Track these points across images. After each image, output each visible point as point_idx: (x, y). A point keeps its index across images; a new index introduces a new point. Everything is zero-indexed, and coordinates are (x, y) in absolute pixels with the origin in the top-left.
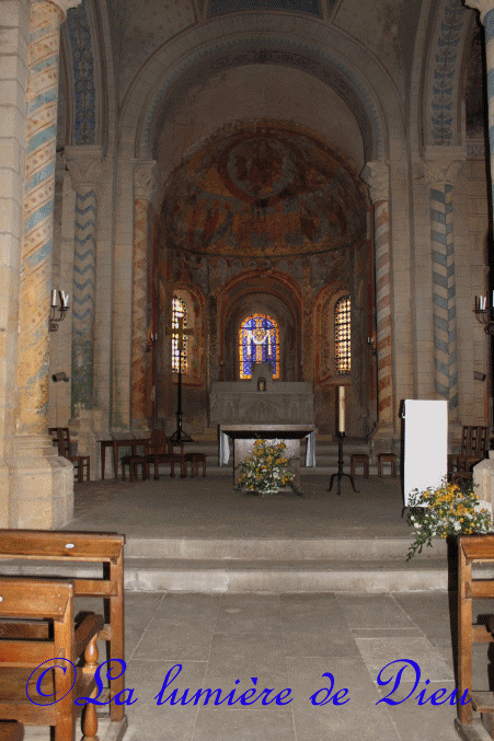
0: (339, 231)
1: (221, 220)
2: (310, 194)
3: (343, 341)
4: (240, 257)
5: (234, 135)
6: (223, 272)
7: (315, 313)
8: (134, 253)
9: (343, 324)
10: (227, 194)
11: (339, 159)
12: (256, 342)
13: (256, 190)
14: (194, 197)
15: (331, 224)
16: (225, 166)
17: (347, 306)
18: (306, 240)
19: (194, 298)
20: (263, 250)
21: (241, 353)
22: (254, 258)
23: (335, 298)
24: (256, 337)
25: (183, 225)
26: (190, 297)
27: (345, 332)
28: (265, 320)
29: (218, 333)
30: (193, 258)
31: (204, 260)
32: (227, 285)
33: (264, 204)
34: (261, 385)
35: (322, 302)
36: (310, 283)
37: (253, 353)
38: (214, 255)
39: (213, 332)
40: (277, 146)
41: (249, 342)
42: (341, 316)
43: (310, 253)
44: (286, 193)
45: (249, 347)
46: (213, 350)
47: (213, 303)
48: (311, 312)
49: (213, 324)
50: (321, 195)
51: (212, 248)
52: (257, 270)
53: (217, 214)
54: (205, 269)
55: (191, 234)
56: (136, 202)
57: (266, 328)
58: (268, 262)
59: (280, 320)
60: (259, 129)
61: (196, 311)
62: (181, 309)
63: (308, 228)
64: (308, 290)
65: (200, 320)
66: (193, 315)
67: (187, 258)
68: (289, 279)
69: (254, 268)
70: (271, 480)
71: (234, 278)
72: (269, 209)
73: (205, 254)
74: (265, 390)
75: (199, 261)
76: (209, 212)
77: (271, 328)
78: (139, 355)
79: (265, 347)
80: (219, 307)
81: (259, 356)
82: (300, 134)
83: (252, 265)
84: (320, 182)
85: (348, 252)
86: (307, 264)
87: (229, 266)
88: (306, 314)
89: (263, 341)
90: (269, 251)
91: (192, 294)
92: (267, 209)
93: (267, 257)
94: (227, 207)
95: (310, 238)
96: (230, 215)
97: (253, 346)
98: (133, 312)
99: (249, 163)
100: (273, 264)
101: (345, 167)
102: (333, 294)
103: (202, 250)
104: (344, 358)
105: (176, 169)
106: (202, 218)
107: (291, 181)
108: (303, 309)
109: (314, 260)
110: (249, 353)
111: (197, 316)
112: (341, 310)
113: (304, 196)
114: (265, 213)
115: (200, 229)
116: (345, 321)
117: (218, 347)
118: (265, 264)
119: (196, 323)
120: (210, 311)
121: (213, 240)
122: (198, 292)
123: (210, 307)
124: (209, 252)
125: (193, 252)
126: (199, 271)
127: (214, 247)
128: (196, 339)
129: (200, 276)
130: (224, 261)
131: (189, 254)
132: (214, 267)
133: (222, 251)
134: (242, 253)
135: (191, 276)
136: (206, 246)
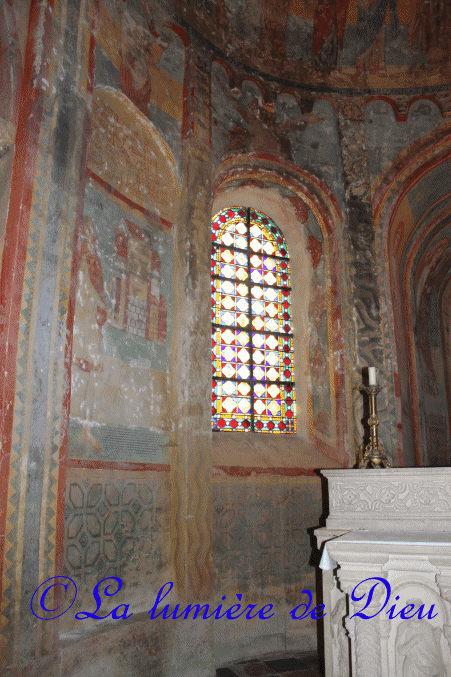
4: (428, 92)
6: (383, 135)
19: (304, 213)
26: (292, 210)
29: (386, 307)
30: (291, 101)
31: (322, 107)
32: (398, 167)
38: (350, 92)
47: (360, 216)
49: (364, 273)
51: (343, 74)
54: (328, 129)
61: (315, 247)
65: (324, 270)
66: (305, 258)
67: (269, 97)
71: (420, 147)
73: (324, 89)
75: (306, 106)
80: (381, 231)
87: (401, 118)
91: (295, 200)
103: (316, 79)
111: (315, 262)
115: (301, 22)
117: (388, 344)
119: (316, 282)
120: (354, 241)
121: (345, 53)
122: (311, 192)
123: (353, 228)
124: (337, 86)
125: (287, 85)
126: (310, 136)
127: (352, 71)
128: (319, 327)
129: (315, 146)
130: (384, 106)
131: (273, 85)
132: (357, 120)
133: (374, 81)
134: (434, 79)
135: (286, 146)
136: (327, 71)
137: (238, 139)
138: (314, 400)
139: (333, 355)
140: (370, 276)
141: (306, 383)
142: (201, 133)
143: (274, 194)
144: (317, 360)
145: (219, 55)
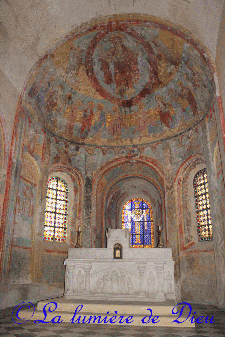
0: (191, 113)
1: (96, 118)
2: (164, 89)
3: (203, 210)
4: (112, 147)
5: (90, 30)
6: (98, 159)
7: (176, 187)
9: (202, 195)
10: (99, 97)
11: (181, 35)
12: (135, 219)
13: (122, 93)
14: (70, 98)
15: (184, 110)
16: (92, 71)
17: (204, 179)
18: (165, 128)
19: (74, 180)
20: (131, 141)
22: (124, 147)
23: (193, 173)
25: (62, 120)
26: (70, 179)
27: (204, 202)
28: (142, 203)
29: (94, 208)
31: (82, 149)
32: (101, 169)
33: (129, 103)
34: (118, 252)
35: (180, 176)
36: (170, 162)
37: (133, 228)
38: (90, 146)
39: (88, 206)
40: (130, 43)
41: (130, 220)
42: (199, 188)
43: (169, 138)
44: (145, 92)
45: (129, 224)
47: (89, 182)
48: (172, 186)
49: (88, 199)
50: (173, 86)
51: (89, 140)
52: (127, 157)
53: (92, 113)
54: (83, 156)
55: (70, 128)
57: (143, 209)
58: (135, 149)
60: (110, 23)
61: (76, 190)
63: (165, 118)
64: (169, 168)
65: (78, 197)
67: (67, 146)
68: (153, 162)
69: (124, 155)
71: (108, 163)
72: (134, 108)
73: (83, 144)
75: (77, 149)
76: (86, 111)
77: (147, 208)
80: (95, 187)
81: (137, 230)
82: (145, 21)
83: (123, 153)
84: (170, 74)
85: (200, 128)
86: (167, 147)
87: (104, 154)
88: (168, 188)
89: (140, 219)
90: (136, 141)
91: (71, 176)
92: (132, 108)
93: (134, 146)
94: (100, 108)
95: (168, 126)
96: (103, 115)
97: (133, 222)
99: (112, 67)
100: (140, 151)
101: (188, 41)
102: (191, 169)
103: (81, 141)
104: (204, 225)
105: (41, 61)
106: (79, 115)
107: (147, 80)
108: (166, 183)
109: (172, 143)
111: (76, 194)
112: (198, 183)
113: (159, 92)
114: (131, 111)
115: (78, 124)
116: (203, 192)
117: (93, 219)
118: (133, 151)
119: (75, 200)
120: (86, 190)
121: (90, 134)
122: (76, 174)
123: (86, 186)
124: (87, 143)
125: (72, 143)
126: (77, 158)
127: (91, 139)
128: (75, 213)
129: (78, 161)
130: (100, 150)
131: (68, 143)
132: (91, 154)
133: (98, 143)
134: (114, 144)
135: (70, 161)
136: (84, 139)
137: (57, 159)
138: (72, 233)
139: (78, 221)
140: (90, 200)
141: (70, 228)
142: (47, 160)
143: (66, 174)
144: (73, 222)
145: (54, 135)
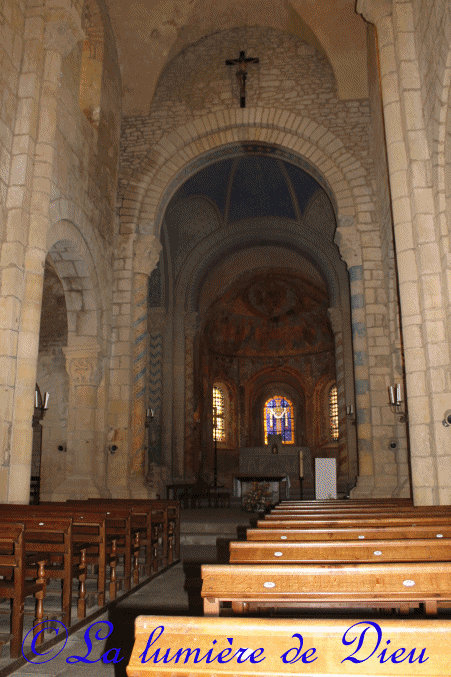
1: (246, 332)
2: (308, 313)
3: (335, 416)
4: (260, 358)
5: (252, 279)
6: (249, 369)
7: (314, 397)
8: (186, 370)
9: (335, 404)
10: (250, 314)
12: (276, 417)
13: (270, 311)
14: (226, 319)
16: (247, 297)
18: (307, 344)
19: (229, 389)
20: (277, 352)
21: (265, 425)
22: (271, 358)
23: (329, 385)
24: (276, 414)
25: (219, 338)
26: (226, 387)
28: (283, 401)
29: (247, 412)
30: (227, 360)
31: (235, 361)
32: (252, 378)
33: (276, 320)
34: (275, 450)
35: (319, 388)
36: (311, 375)
37: (274, 425)
38: (242, 357)
39: (243, 411)
40: (282, 284)
41: (271, 417)
42: (333, 398)
43: (310, 354)
45: (271, 421)
46: (243, 425)
47: (242, 391)
48: (312, 396)
50: (315, 314)
51: (240, 352)
52: (273, 366)
53: (243, 328)
54: (236, 367)
55: (226, 343)
56: (186, 338)
57: (284, 406)
58: (281, 360)
59: (293, 400)
60: (268, 274)
61: (231, 396)
62: (219, 396)
63: (308, 336)
64: (310, 380)
65: (233, 403)
66: (228, 400)
67: (223, 360)
68: (296, 372)
69: (271, 365)
70: (260, 504)
71: (257, 373)
73: (236, 356)
74: (277, 453)
75: (231, 361)
76: (238, 327)
77: (287, 406)
78: (189, 432)
79: (283, 420)
80: (247, 394)
81: (279, 427)
82: (296, 277)
83: (270, 362)
86: (308, 361)
87: (253, 363)
88: (308, 397)
89: (281, 416)
90: (282, 353)
91: (227, 385)
92: (279, 323)
93: (280, 357)
94: (250, 323)
95: (310, 343)
96: (253, 329)
97: (274, 420)
98: (185, 406)
99: (264, 294)
100: (285, 362)
102: (327, 382)
103: (234, 354)
104: (335, 428)
105: (212, 304)
106: (233, 331)
107: (294, 304)
108: (307, 393)
109: (313, 359)
110: (271, 424)
111: (231, 400)
112: (333, 394)
113: (304, 315)
114: (277, 326)
115: (232, 339)
116: (336, 402)
117: (247, 422)
118: (279, 362)
119: (230, 406)
120: (240, 397)
121: (241, 347)
122: (231, 384)
123: (240, 394)
124: (239, 355)
125: (227, 356)
126: (232, 369)
127: (242, 351)
128: (230, 417)
129: (233, 372)
130: (250, 361)
131: (224, 357)
132: (243, 365)
133: (248, 354)
134: (262, 355)
138: (229, 434)
139: (234, 424)
140: (243, 406)
141: (227, 430)
144: (230, 424)
145: (214, 353)
